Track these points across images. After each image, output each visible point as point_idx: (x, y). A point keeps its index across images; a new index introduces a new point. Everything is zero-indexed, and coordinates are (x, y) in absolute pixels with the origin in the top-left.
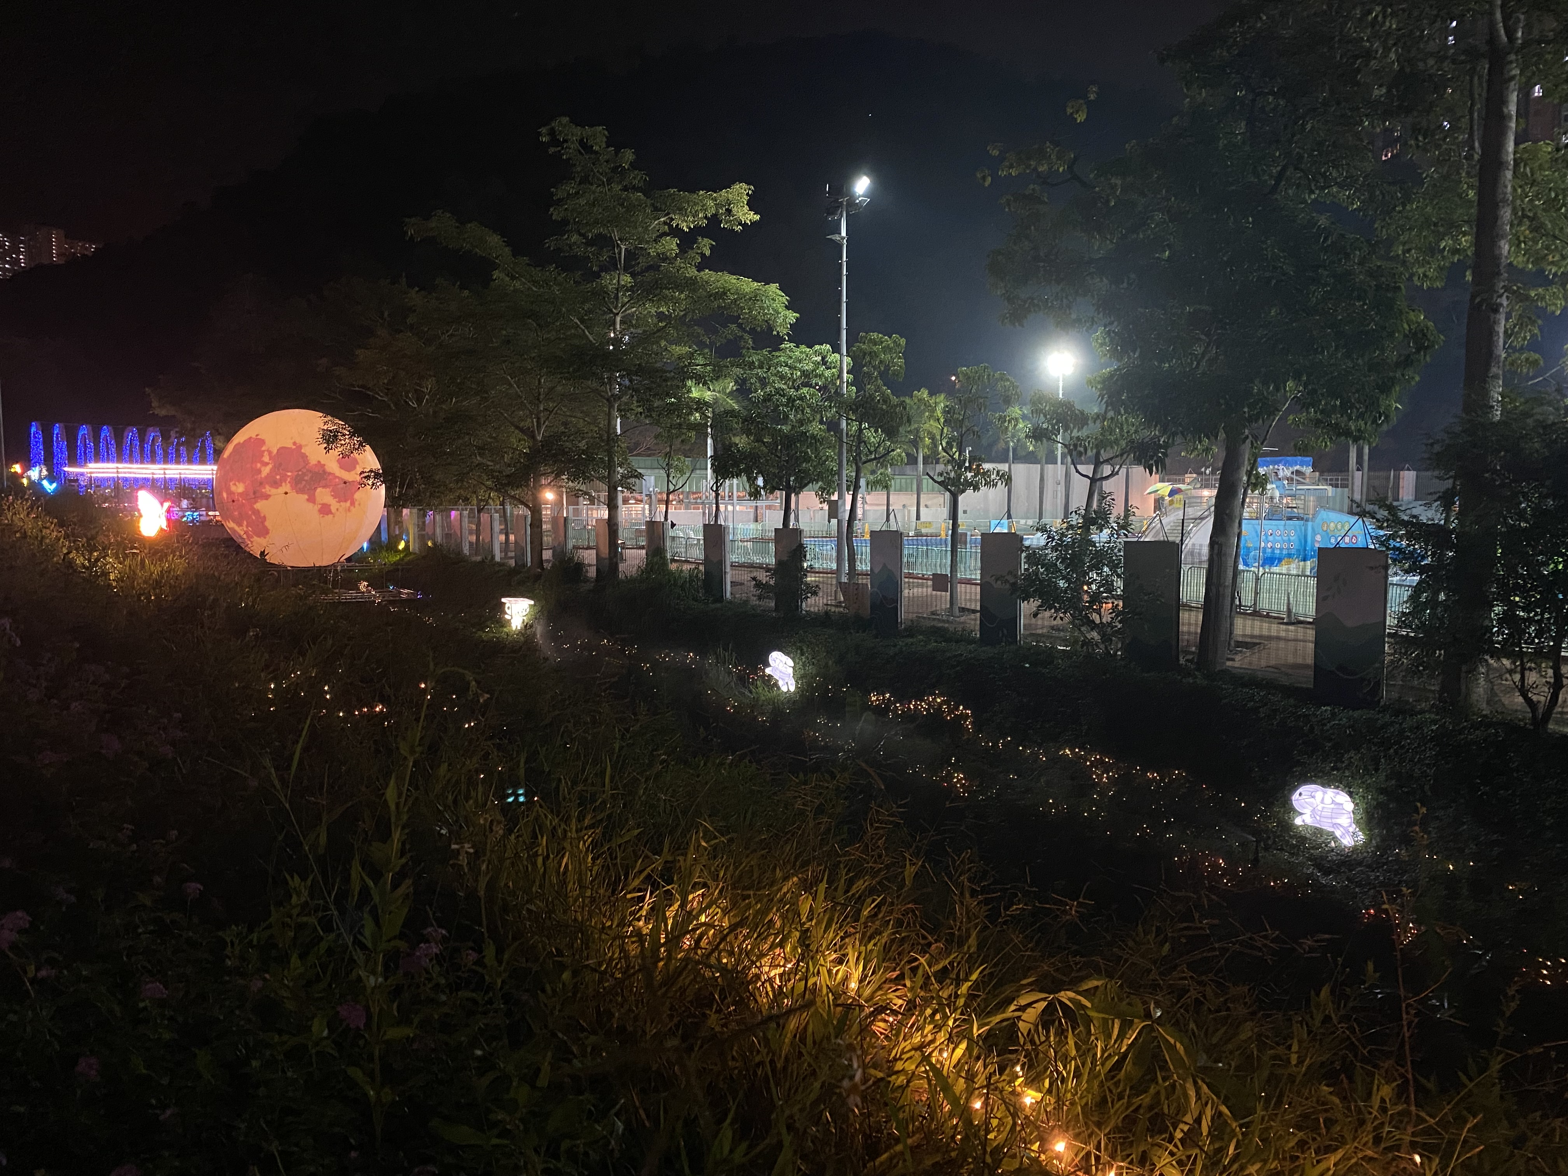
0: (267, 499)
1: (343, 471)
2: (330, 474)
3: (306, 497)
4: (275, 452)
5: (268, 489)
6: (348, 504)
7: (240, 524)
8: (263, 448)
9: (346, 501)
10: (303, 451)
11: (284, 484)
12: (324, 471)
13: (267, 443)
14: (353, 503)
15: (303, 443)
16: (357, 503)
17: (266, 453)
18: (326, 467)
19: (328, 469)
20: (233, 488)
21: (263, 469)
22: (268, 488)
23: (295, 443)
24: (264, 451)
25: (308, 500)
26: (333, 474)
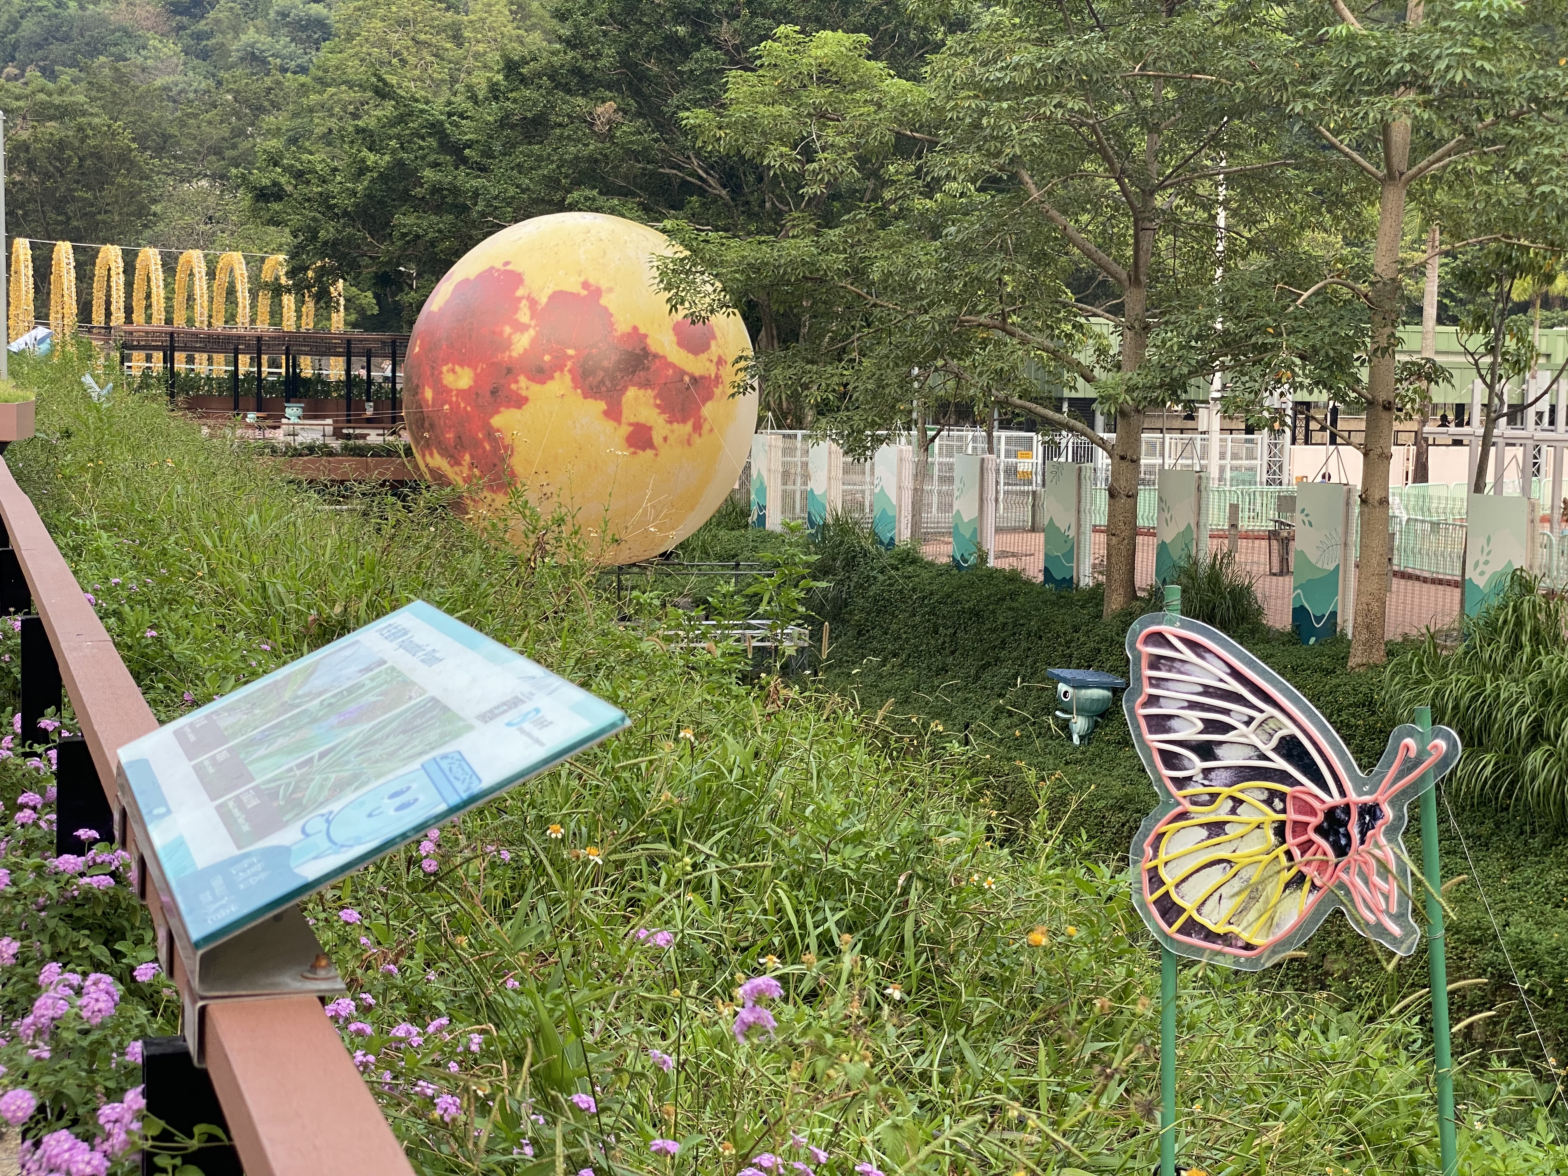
0: (519, 407)
1: (683, 353)
2: (656, 356)
3: (602, 405)
4: (544, 300)
5: (523, 385)
6: (689, 426)
7: (456, 462)
8: (520, 293)
9: (684, 421)
10: (603, 301)
11: (557, 375)
12: (645, 349)
13: (527, 280)
14: (698, 427)
15: (604, 284)
16: (706, 427)
17: (524, 304)
18: (649, 341)
19: (654, 346)
20: (448, 379)
21: (516, 337)
22: (523, 381)
23: (585, 285)
24: (520, 299)
25: (607, 414)
26: (664, 357)
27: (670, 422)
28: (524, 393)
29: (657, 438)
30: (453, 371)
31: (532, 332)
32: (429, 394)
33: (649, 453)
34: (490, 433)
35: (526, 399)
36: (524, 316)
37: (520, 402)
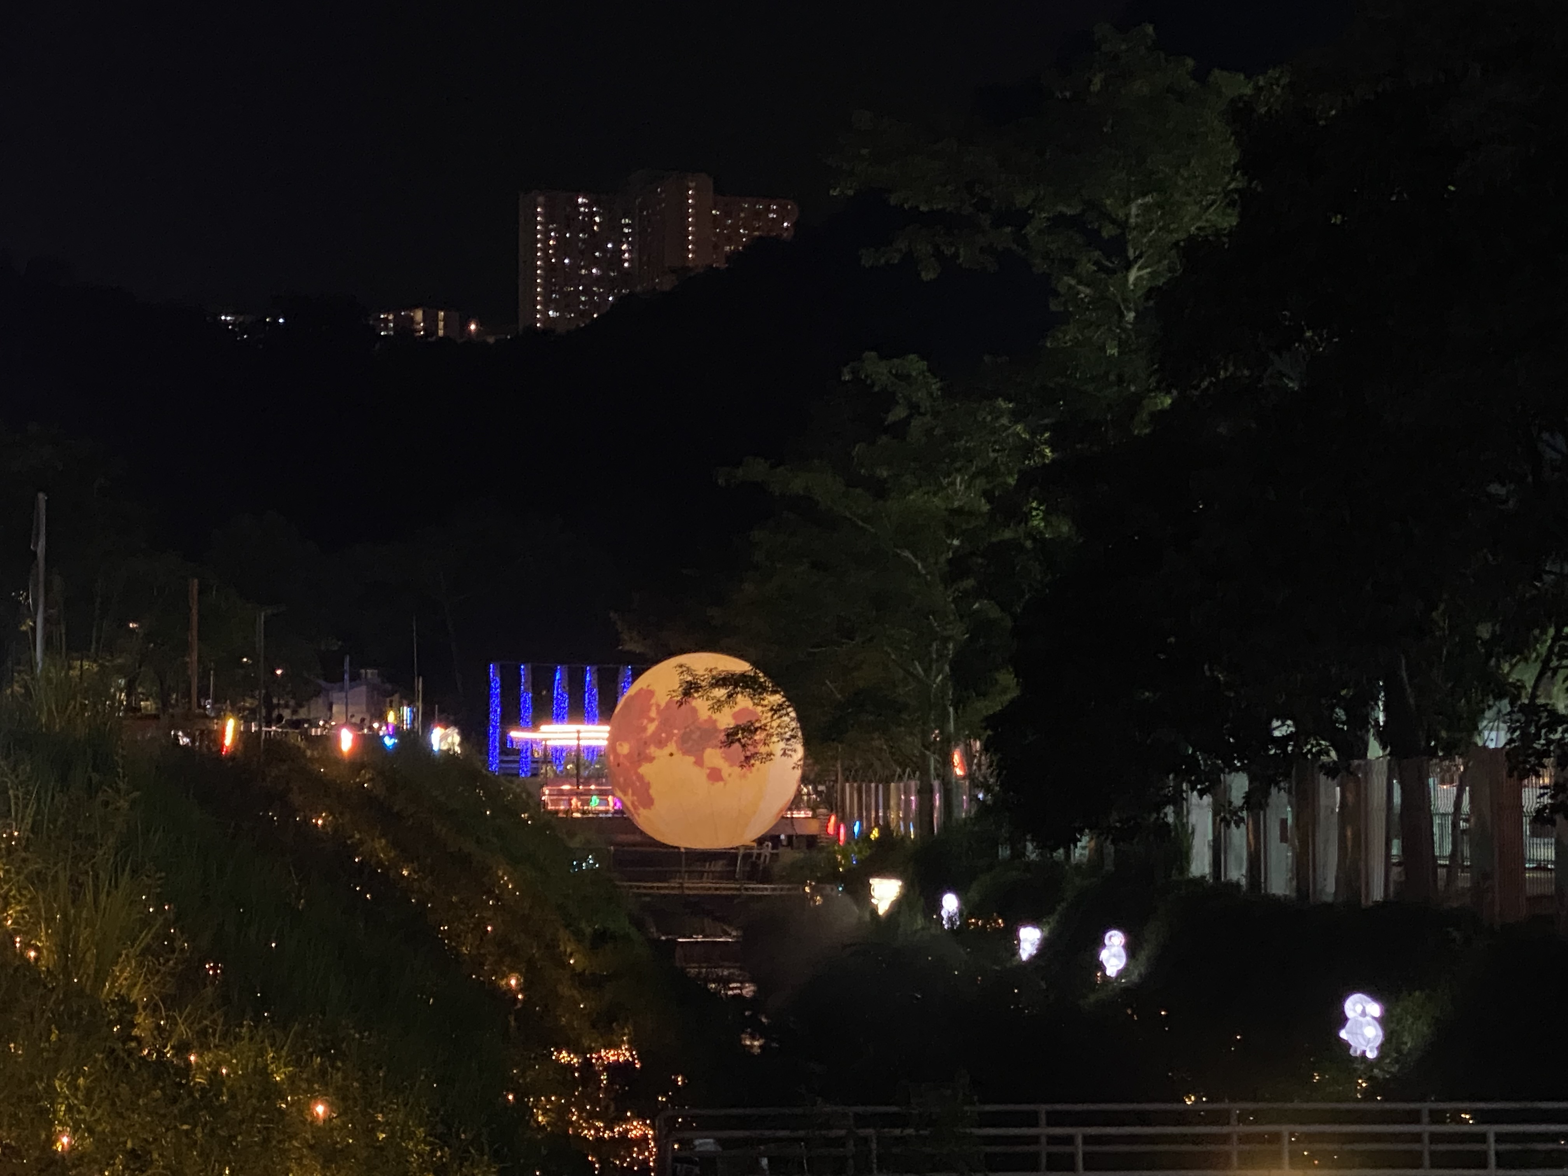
0: (651, 762)
3: (693, 759)
4: (662, 705)
5: (652, 751)
8: (652, 702)
10: (693, 704)
11: (669, 744)
12: (715, 728)
13: (656, 695)
14: (749, 769)
16: (754, 768)
18: (718, 723)
19: (721, 726)
20: (621, 750)
21: (649, 726)
22: (653, 748)
24: (652, 705)
25: (695, 763)
27: (731, 766)
28: (653, 755)
29: (725, 774)
30: (621, 745)
31: (656, 723)
32: (612, 758)
33: (721, 783)
34: (641, 778)
35: (654, 758)
36: (653, 714)
37: (651, 759)
